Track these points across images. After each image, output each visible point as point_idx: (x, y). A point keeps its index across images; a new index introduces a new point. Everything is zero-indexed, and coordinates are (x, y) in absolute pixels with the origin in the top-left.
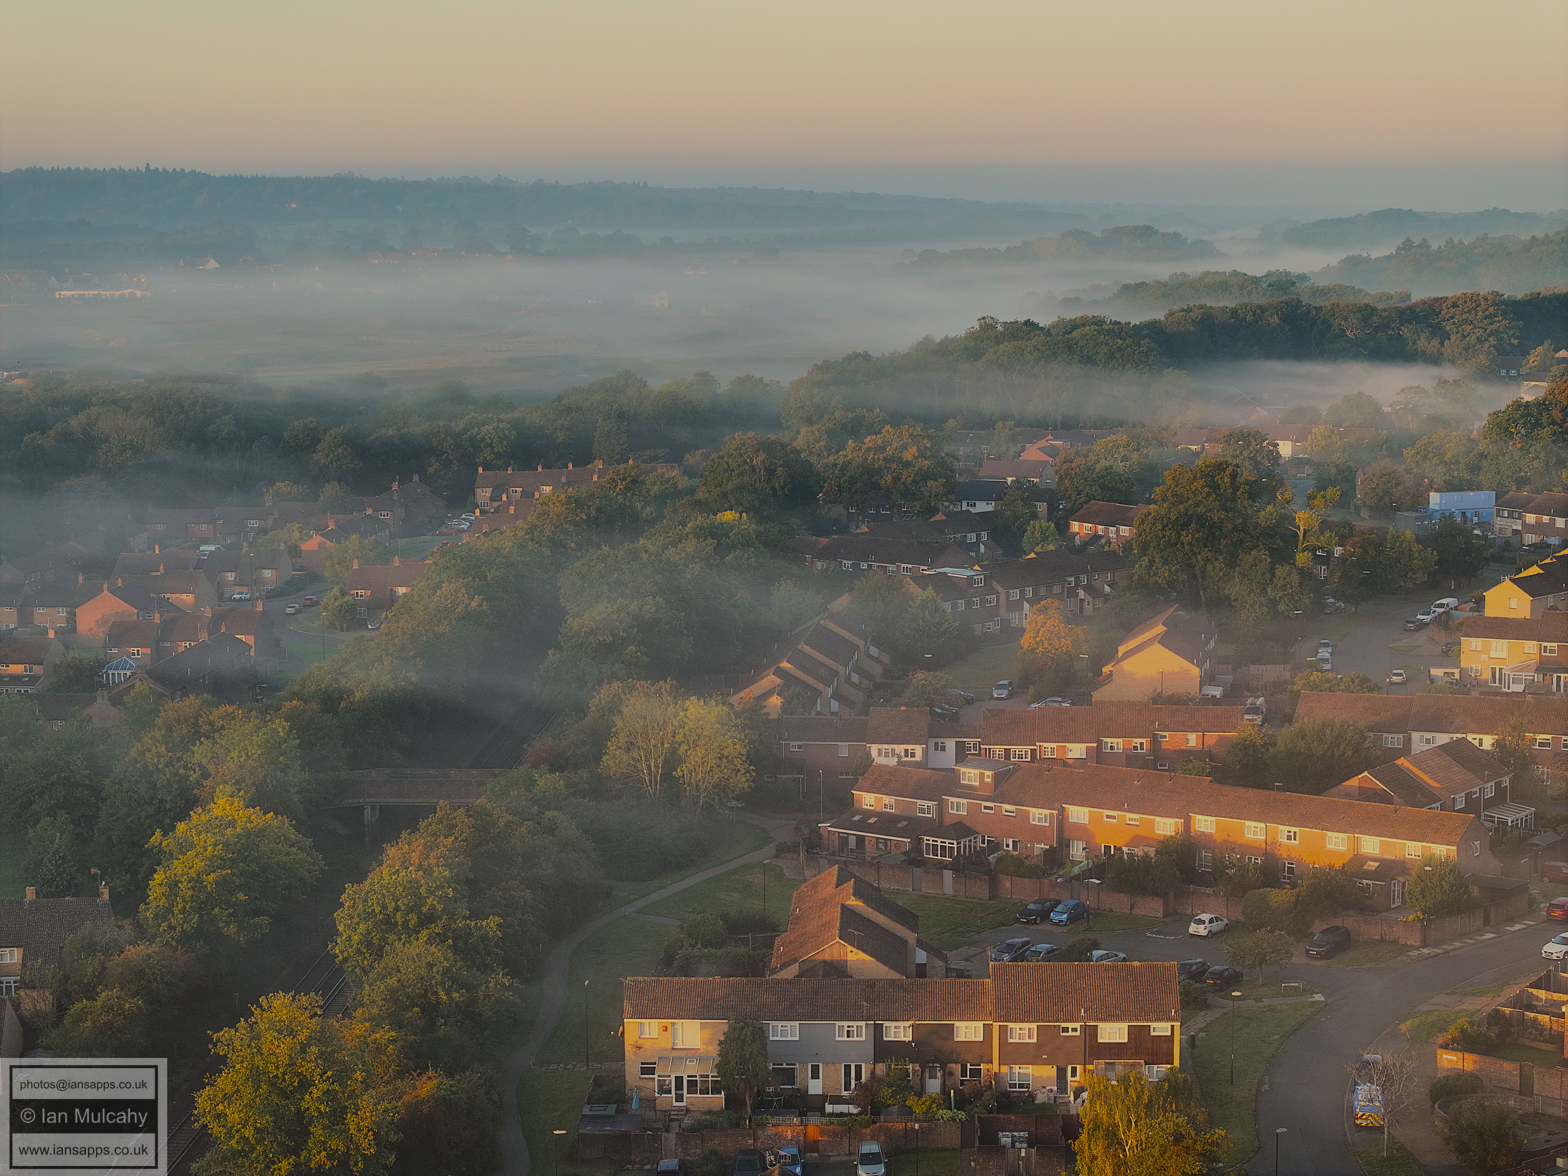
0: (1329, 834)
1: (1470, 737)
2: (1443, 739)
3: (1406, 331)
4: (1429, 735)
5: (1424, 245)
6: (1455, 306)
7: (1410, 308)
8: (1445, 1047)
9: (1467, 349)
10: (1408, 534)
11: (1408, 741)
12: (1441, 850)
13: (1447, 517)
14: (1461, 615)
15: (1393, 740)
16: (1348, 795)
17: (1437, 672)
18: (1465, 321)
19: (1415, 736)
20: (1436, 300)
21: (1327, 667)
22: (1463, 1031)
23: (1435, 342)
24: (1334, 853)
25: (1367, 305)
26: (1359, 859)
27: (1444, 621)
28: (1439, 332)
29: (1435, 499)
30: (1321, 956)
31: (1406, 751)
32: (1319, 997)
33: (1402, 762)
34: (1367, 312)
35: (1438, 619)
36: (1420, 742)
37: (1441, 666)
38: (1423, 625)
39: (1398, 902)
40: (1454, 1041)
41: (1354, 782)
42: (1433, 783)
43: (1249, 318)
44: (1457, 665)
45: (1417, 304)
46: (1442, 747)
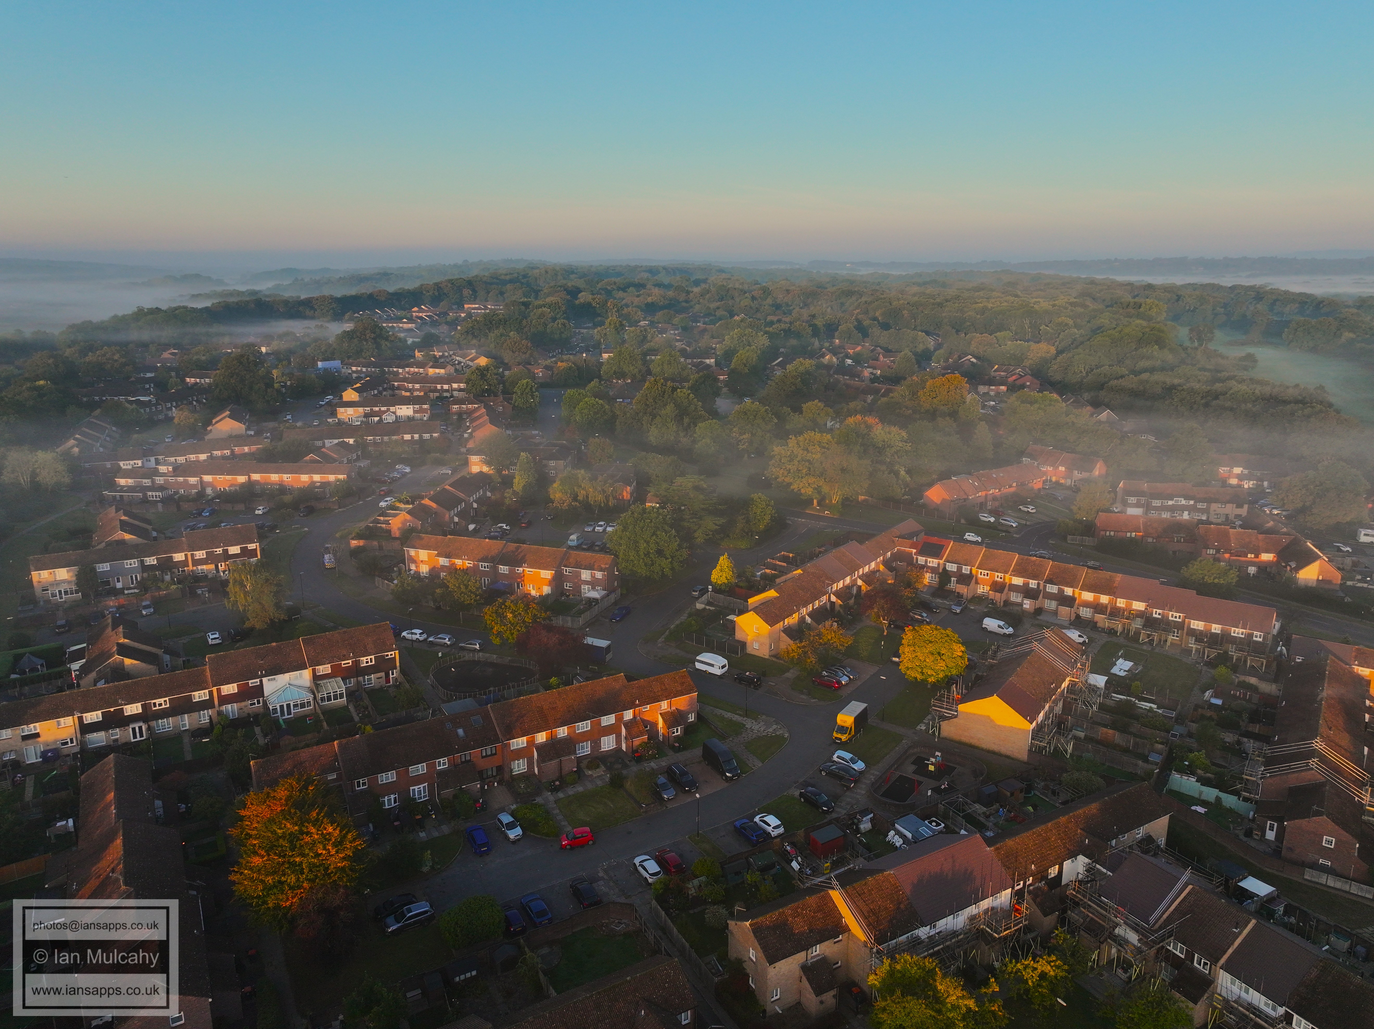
0: (302, 475)
1: (345, 440)
2: (336, 441)
3: (301, 309)
4: (331, 441)
5: (302, 280)
6: (317, 300)
7: (301, 300)
8: (353, 539)
9: (323, 314)
10: (313, 376)
11: (324, 443)
12: (341, 477)
13: (325, 370)
14: (336, 401)
15: (319, 443)
16: (306, 462)
17: (330, 420)
18: (321, 305)
19: (326, 441)
20: (310, 298)
21: (291, 421)
22: (358, 533)
23: (312, 312)
24: (304, 482)
25: (286, 300)
26: (313, 483)
27: (329, 403)
28: (312, 308)
29: (320, 364)
30: (304, 516)
31: (324, 446)
32: (306, 529)
33: (323, 450)
34: (286, 302)
35: (327, 403)
36: (328, 443)
37: (330, 418)
38: (322, 405)
39: (329, 495)
40: (355, 537)
41: (307, 458)
42: (335, 456)
43: (243, 305)
44: (336, 417)
45: (304, 299)
46: (336, 444)
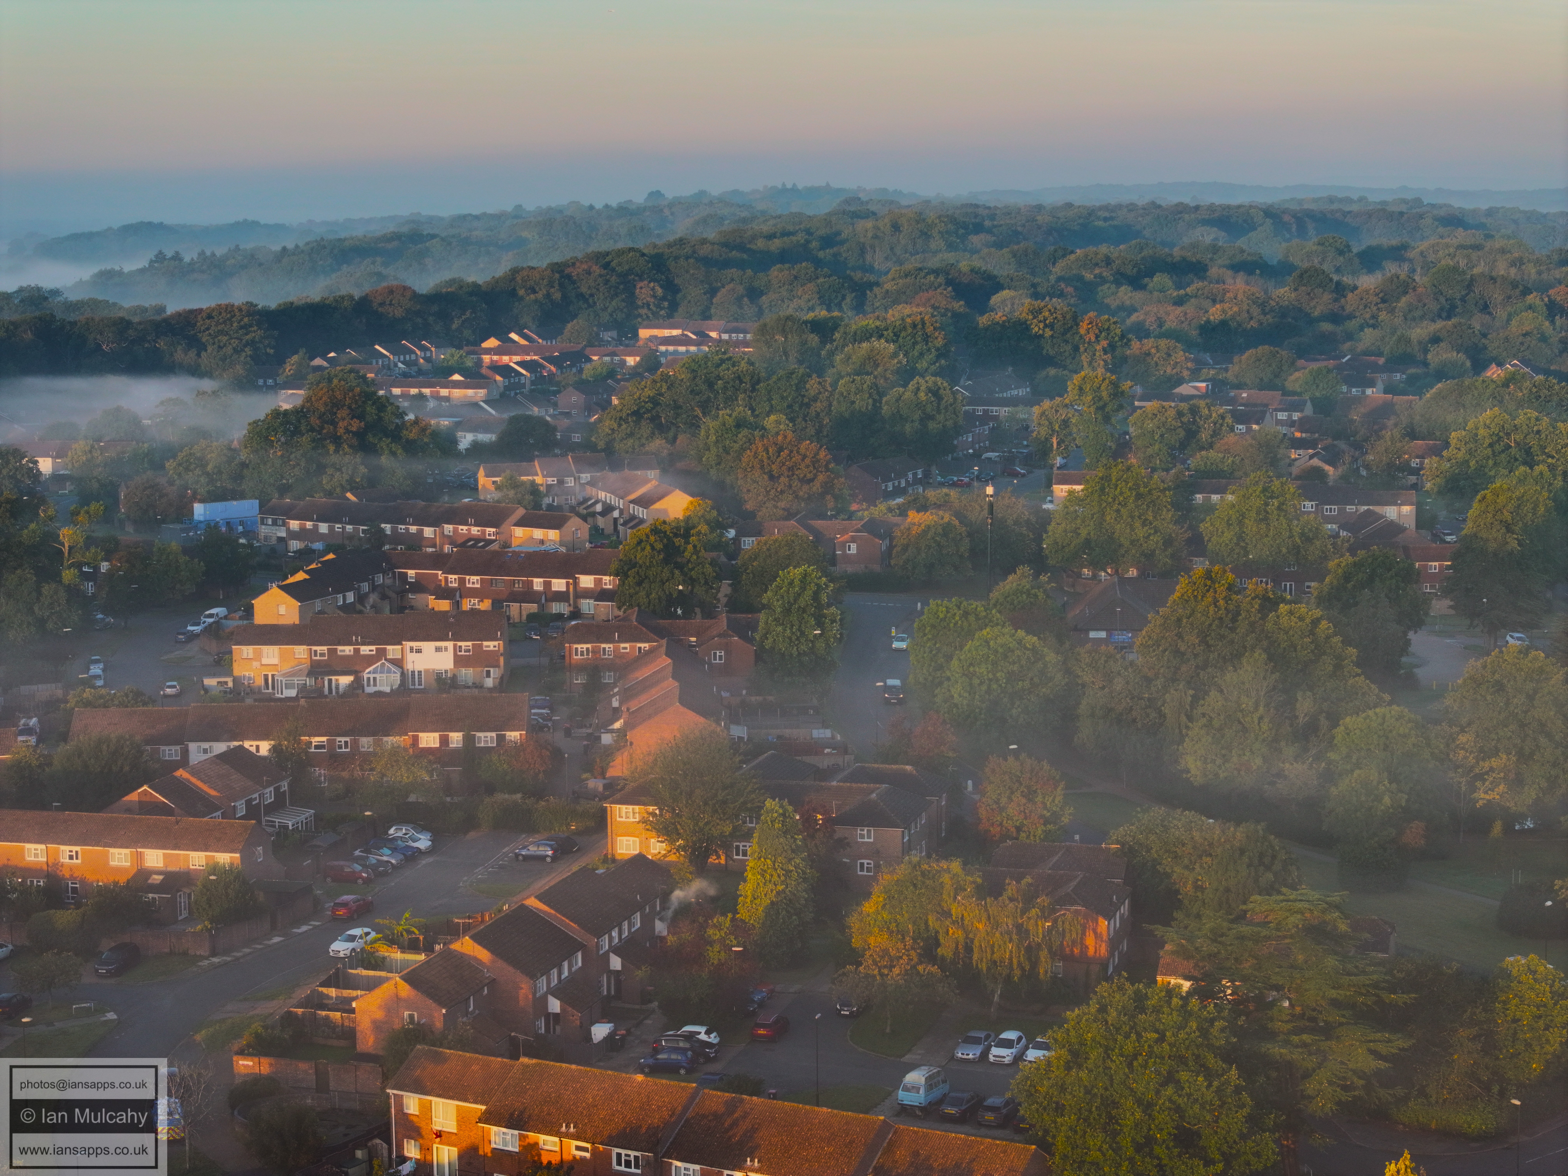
0: (112, 850)
1: (247, 744)
2: (220, 747)
3: (161, 344)
4: (206, 745)
5: (177, 257)
6: (210, 317)
7: (166, 320)
8: (241, 1053)
9: (223, 359)
10: (174, 546)
11: (185, 753)
12: (224, 858)
13: (211, 527)
14: (233, 624)
15: (170, 752)
16: (129, 810)
17: (210, 682)
18: (221, 332)
19: (193, 746)
20: (191, 311)
21: (100, 683)
22: (257, 1036)
23: (192, 354)
24: (118, 870)
25: (122, 319)
26: (143, 874)
27: (215, 631)
28: (196, 344)
29: (199, 509)
30: (110, 974)
31: (184, 762)
32: (112, 1016)
33: (181, 773)
34: (122, 325)
35: (208, 629)
36: (198, 752)
37: (214, 675)
38: (193, 637)
39: (185, 914)
40: (249, 1046)
41: (133, 797)
42: (213, 793)
44: (229, 673)
45: (172, 316)
46: (222, 757)
